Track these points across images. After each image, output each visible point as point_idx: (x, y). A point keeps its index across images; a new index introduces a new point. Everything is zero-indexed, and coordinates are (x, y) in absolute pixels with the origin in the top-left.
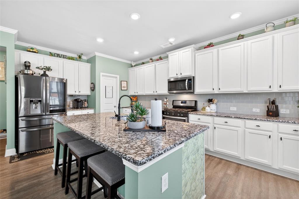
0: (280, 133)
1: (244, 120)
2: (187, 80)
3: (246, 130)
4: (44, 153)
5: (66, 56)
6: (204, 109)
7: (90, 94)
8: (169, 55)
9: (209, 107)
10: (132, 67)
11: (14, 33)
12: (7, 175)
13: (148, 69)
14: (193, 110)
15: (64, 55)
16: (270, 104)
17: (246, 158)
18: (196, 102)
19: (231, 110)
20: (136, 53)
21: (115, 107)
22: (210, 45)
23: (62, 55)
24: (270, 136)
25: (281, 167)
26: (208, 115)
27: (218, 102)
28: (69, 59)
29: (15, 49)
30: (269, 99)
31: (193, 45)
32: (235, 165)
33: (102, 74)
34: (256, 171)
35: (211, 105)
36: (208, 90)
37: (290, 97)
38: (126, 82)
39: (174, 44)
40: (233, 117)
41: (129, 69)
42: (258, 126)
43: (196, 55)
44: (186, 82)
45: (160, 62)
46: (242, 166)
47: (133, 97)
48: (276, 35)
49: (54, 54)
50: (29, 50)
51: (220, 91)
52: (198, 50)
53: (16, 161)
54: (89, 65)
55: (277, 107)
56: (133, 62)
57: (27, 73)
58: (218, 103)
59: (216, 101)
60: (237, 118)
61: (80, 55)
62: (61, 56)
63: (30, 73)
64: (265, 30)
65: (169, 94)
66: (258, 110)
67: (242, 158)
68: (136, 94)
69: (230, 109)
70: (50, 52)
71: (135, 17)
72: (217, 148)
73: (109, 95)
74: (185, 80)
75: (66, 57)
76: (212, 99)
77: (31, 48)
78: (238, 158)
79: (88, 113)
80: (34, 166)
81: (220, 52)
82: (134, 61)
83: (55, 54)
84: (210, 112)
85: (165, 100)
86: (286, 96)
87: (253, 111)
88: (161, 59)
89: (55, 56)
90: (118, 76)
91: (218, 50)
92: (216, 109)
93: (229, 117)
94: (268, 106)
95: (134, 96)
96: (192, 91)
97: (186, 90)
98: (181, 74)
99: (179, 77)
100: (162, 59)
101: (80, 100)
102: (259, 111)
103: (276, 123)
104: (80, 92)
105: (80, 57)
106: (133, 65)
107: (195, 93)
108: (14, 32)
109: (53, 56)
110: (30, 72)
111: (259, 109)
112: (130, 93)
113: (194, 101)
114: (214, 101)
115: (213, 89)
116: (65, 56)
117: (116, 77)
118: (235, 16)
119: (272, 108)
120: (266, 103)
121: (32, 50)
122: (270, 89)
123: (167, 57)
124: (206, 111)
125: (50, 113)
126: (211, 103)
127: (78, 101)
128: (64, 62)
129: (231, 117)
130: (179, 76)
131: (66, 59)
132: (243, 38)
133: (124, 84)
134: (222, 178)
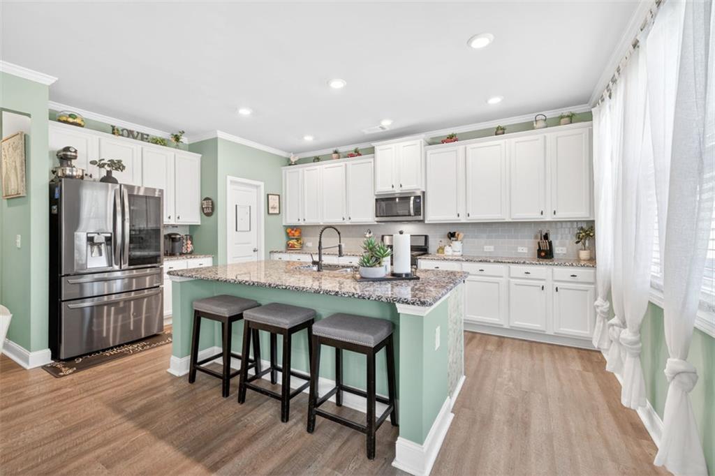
0: (556, 281)
1: (508, 265)
2: (412, 198)
3: (511, 280)
4: (123, 355)
5: (148, 135)
6: (441, 249)
7: (199, 224)
8: (377, 149)
9: (450, 246)
10: (290, 165)
11: (49, 84)
12: (76, 398)
13: (329, 172)
14: (422, 253)
15: (142, 134)
16: (541, 239)
17: (512, 325)
18: (426, 237)
19: (485, 250)
20: (309, 139)
21: (254, 251)
22: (452, 138)
23: (138, 133)
24: (543, 287)
25: (557, 332)
26: (452, 260)
27: (464, 237)
28: (156, 143)
29: (50, 119)
30: (541, 232)
31: (423, 135)
32: (497, 338)
33: (229, 178)
34: (525, 342)
35: (454, 242)
36: (448, 216)
37: (566, 229)
38: (277, 197)
39: (388, 129)
40: (492, 261)
41: (283, 168)
42: (527, 273)
43: (429, 152)
44: (412, 202)
45: (357, 160)
46: (506, 339)
47: (293, 230)
48: (548, 135)
49: (123, 130)
50: (64, 119)
51: (469, 218)
52: (430, 144)
53: (70, 374)
54: (196, 158)
55: (550, 244)
56: (292, 154)
57: (71, 173)
58: (465, 240)
59: (461, 235)
60: (499, 262)
61: (179, 134)
62: (137, 136)
63: (78, 173)
64: (535, 125)
65: (376, 223)
66: (525, 250)
67: (505, 327)
68: (302, 223)
69: (483, 249)
70: (112, 126)
71: (337, 84)
72: (468, 316)
73: (243, 225)
74: (409, 198)
75: (147, 139)
76: (455, 233)
77: (70, 116)
78: (500, 328)
79: (201, 264)
80: (123, 378)
81: (470, 152)
82: (295, 153)
83: (125, 131)
84: (452, 256)
85: (368, 235)
86: (562, 227)
87: (519, 251)
88: (357, 153)
89: (122, 135)
90: (262, 184)
91: (466, 148)
92: (461, 250)
93: (486, 261)
94: (539, 243)
95: (295, 226)
96: (421, 218)
97: (410, 215)
98: (401, 186)
99: (397, 192)
100: (360, 155)
101: (178, 236)
102: (526, 252)
103: (551, 267)
104: (178, 218)
105: (177, 138)
106: (293, 160)
107: (426, 222)
108: (48, 80)
109: (120, 135)
110: (77, 171)
111: (526, 248)
112: (286, 221)
113: (424, 237)
114: (458, 235)
115: (458, 215)
116: (145, 136)
117: (257, 187)
118: (495, 101)
119: (545, 246)
120: (536, 237)
121: (71, 120)
122: (542, 217)
123: (372, 151)
124: (446, 253)
125: (129, 265)
126: (454, 239)
127: (175, 238)
128: (144, 149)
129: (489, 262)
130: (397, 190)
131: (149, 142)
132: (503, 133)
133: (274, 201)
134: (482, 355)
